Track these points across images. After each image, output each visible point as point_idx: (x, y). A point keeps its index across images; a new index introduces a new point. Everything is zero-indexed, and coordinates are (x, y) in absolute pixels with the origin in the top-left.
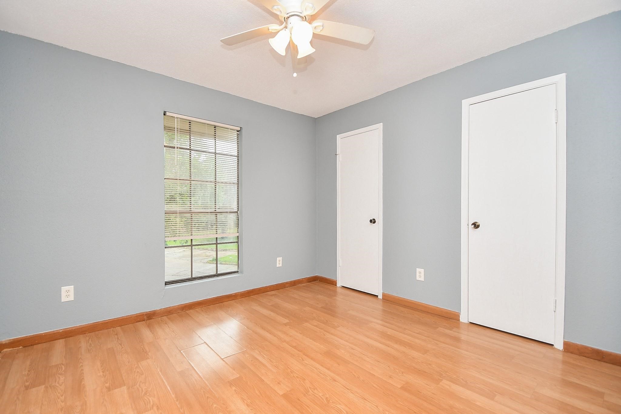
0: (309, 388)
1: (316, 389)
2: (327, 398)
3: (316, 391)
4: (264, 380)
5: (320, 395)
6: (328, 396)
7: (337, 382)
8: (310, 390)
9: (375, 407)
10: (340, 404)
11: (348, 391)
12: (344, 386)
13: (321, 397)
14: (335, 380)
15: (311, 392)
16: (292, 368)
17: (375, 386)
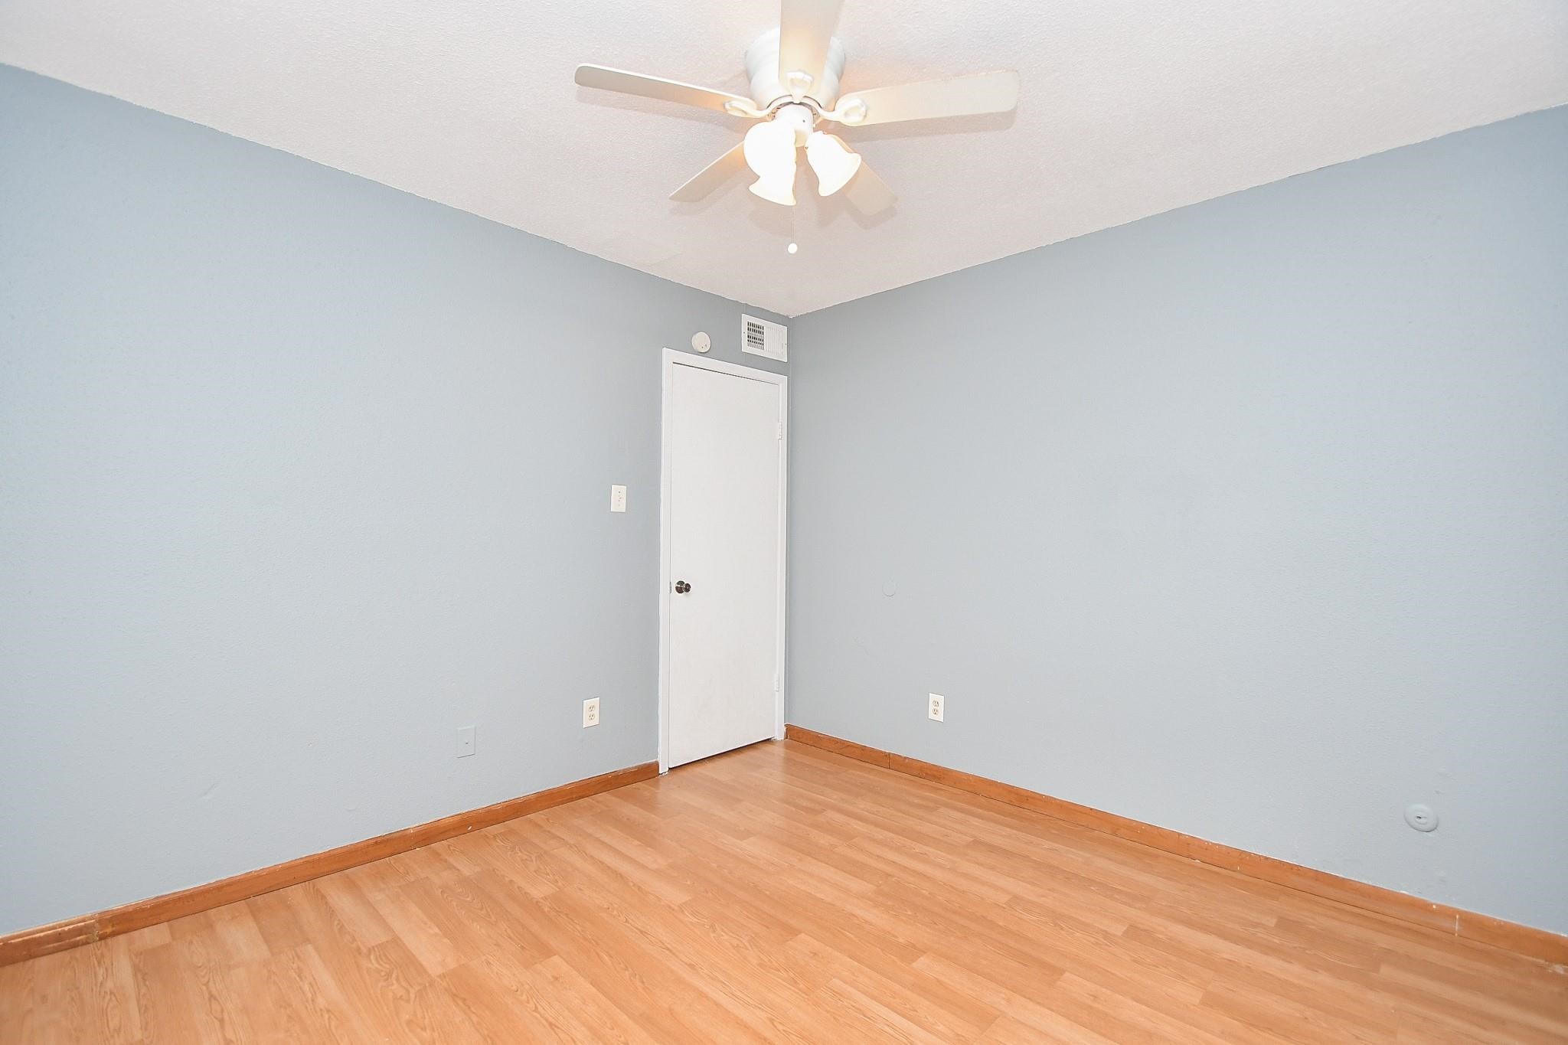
0: (750, 948)
1: (733, 947)
2: (714, 932)
3: (735, 942)
4: (849, 959)
5: (726, 937)
6: (712, 935)
7: (686, 964)
8: (747, 944)
9: (631, 921)
10: (691, 923)
11: (669, 946)
12: (674, 954)
13: (725, 932)
14: (692, 966)
15: (744, 941)
16: (795, 992)
17: (606, 958)
